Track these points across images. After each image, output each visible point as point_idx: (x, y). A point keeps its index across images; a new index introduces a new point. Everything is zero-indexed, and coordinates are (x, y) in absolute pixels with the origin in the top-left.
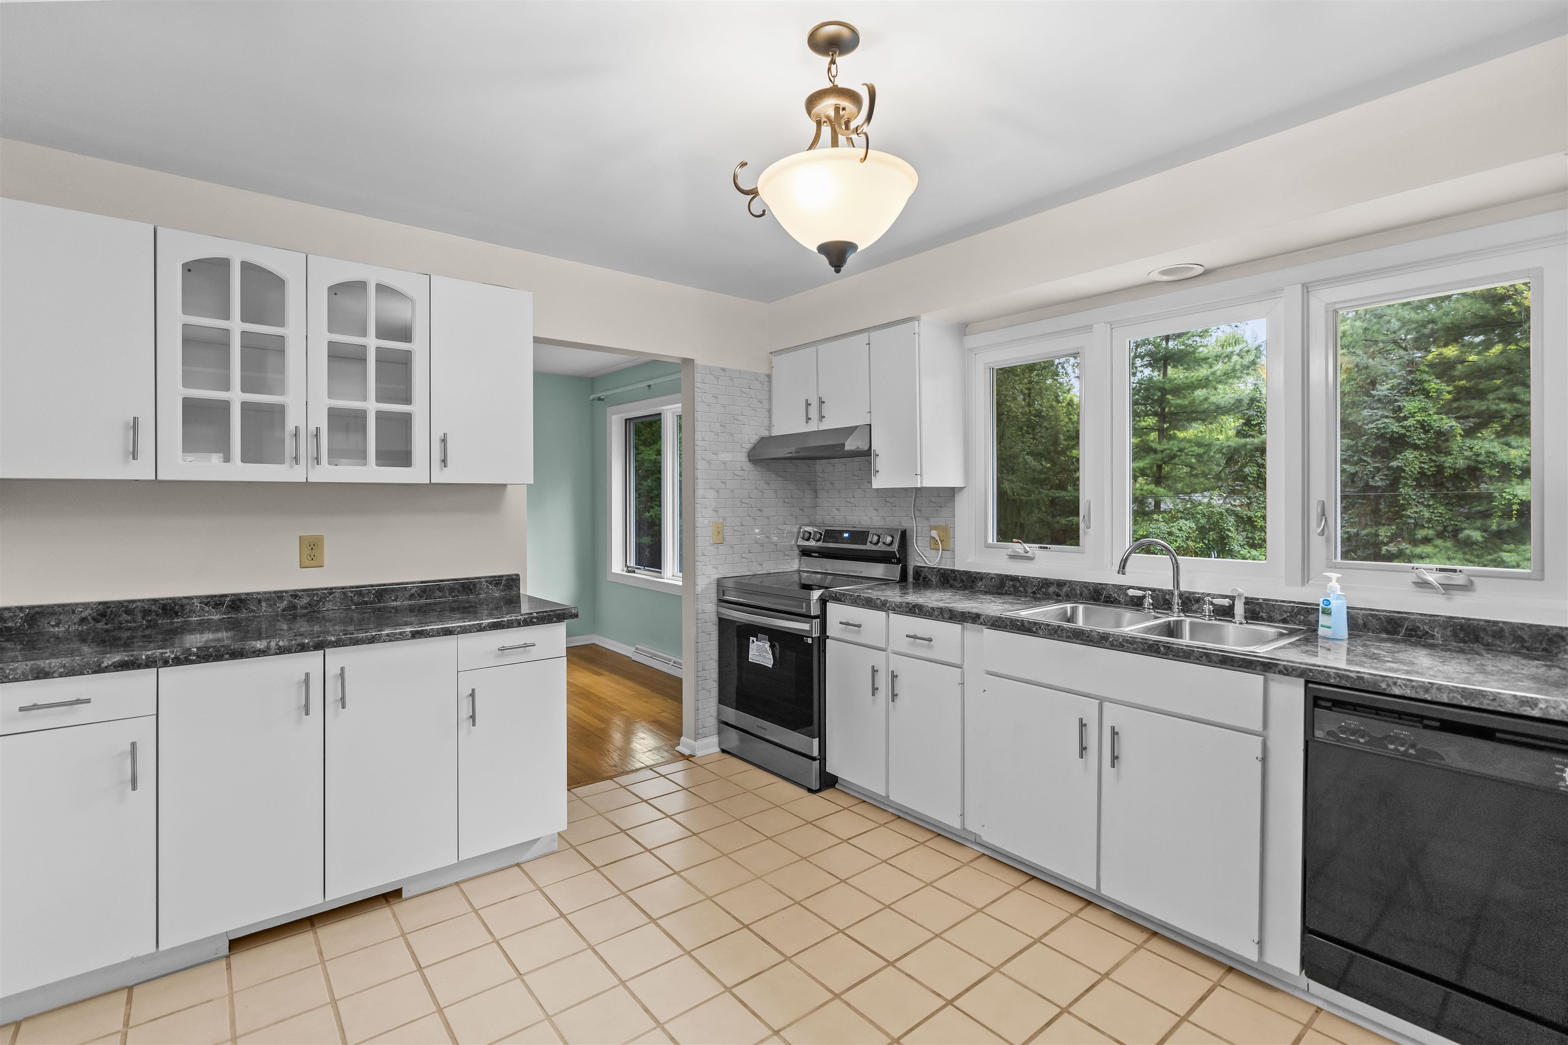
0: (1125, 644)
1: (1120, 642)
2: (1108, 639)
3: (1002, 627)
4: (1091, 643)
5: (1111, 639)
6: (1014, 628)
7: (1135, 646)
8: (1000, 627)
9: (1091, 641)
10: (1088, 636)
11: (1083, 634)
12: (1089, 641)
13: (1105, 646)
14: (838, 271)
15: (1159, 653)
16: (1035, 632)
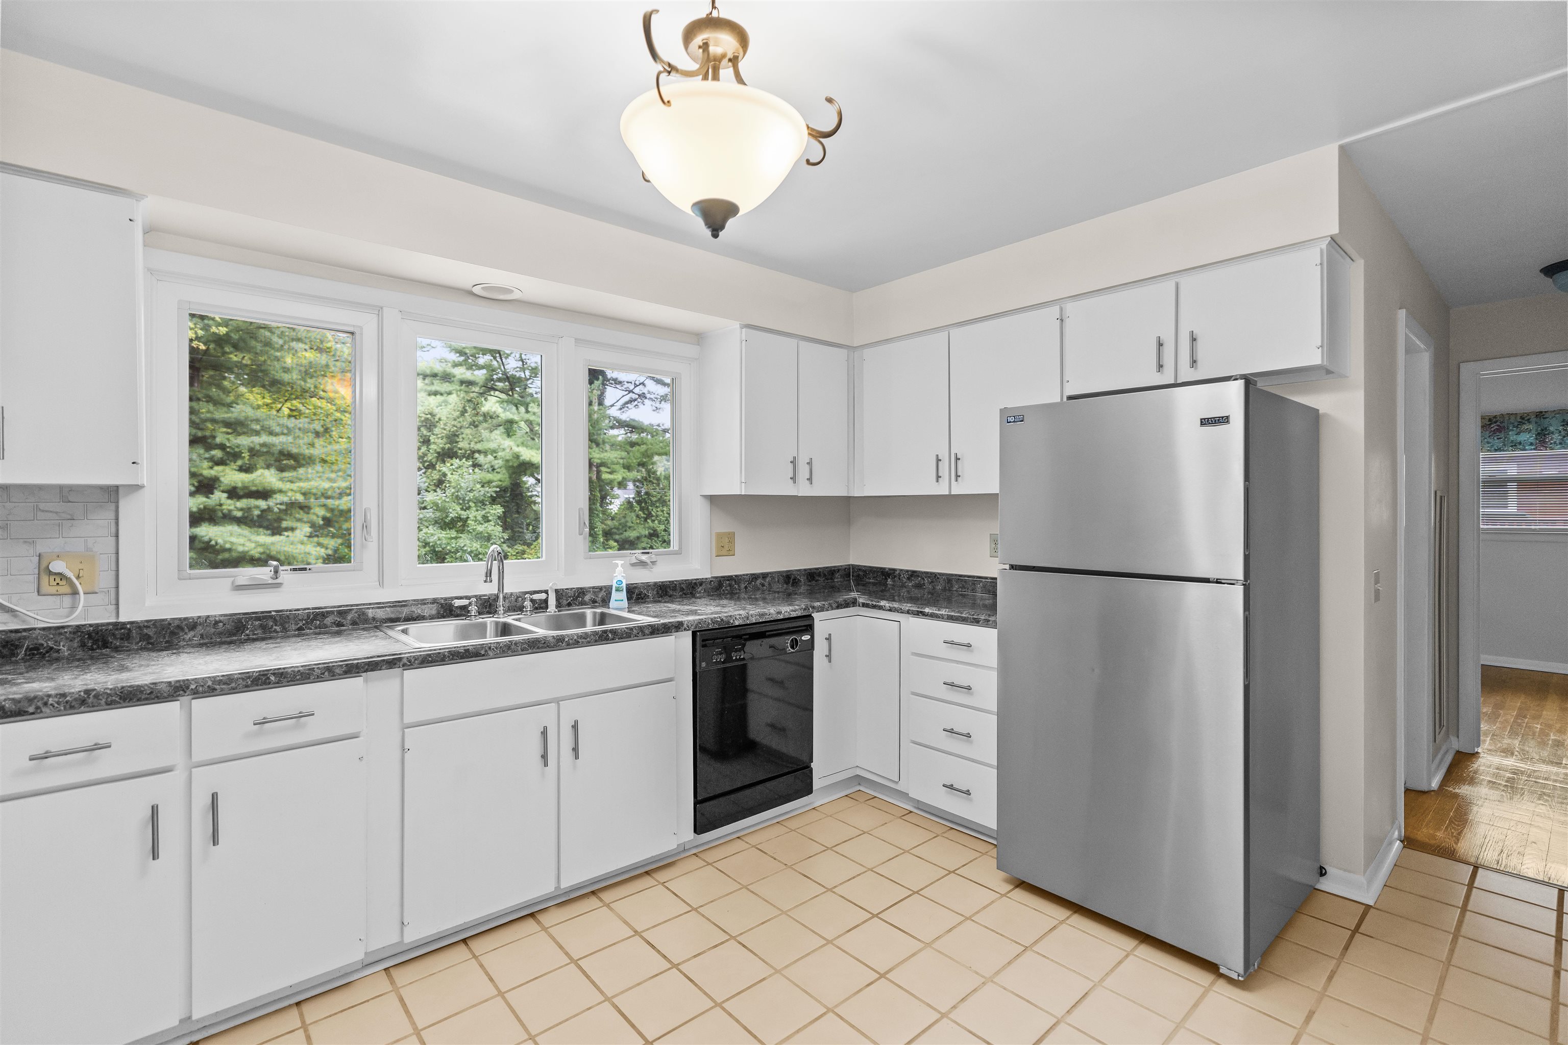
0: (580, 640)
1: (575, 640)
2: (564, 640)
3: (437, 661)
4: (548, 649)
5: (566, 640)
6: (455, 658)
7: (588, 639)
8: (435, 662)
9: (548, 646)
10: (545, 643)
11: (539, 642)
12: (546, 647)
13: (561, 648)
14: (715, 236)
15: (608, 640)
16: (484, 655)
